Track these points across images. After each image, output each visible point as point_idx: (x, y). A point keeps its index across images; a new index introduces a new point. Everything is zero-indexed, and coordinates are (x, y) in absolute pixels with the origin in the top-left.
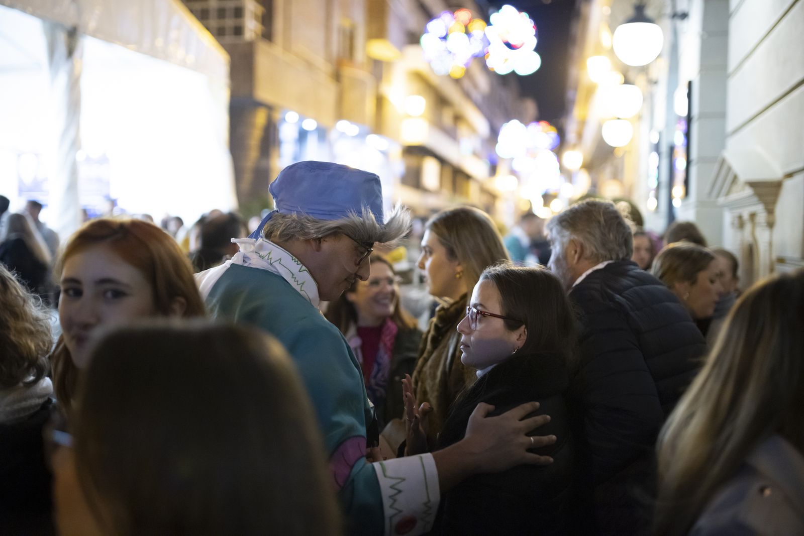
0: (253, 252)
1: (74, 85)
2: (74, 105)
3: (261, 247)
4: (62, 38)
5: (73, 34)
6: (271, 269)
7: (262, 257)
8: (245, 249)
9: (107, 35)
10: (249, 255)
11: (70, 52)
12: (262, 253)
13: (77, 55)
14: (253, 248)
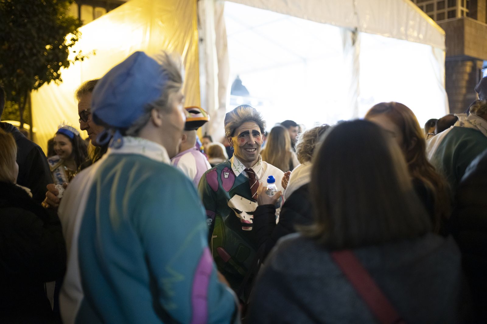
0: (466, 120)
1: (356, 59)
2: (356, 71)
3: (471, 118)
4: (350, 34)
5: (355, 32)
6: (475, 128)
7: (471, 123)
8: (462, 119)
9: (373, 30)
10: (463, 122)
11: (354, 42)
12: (471, 121)
13: (357, 43)
14: (466, 118)
